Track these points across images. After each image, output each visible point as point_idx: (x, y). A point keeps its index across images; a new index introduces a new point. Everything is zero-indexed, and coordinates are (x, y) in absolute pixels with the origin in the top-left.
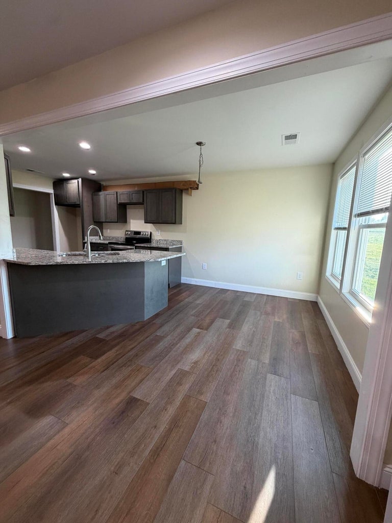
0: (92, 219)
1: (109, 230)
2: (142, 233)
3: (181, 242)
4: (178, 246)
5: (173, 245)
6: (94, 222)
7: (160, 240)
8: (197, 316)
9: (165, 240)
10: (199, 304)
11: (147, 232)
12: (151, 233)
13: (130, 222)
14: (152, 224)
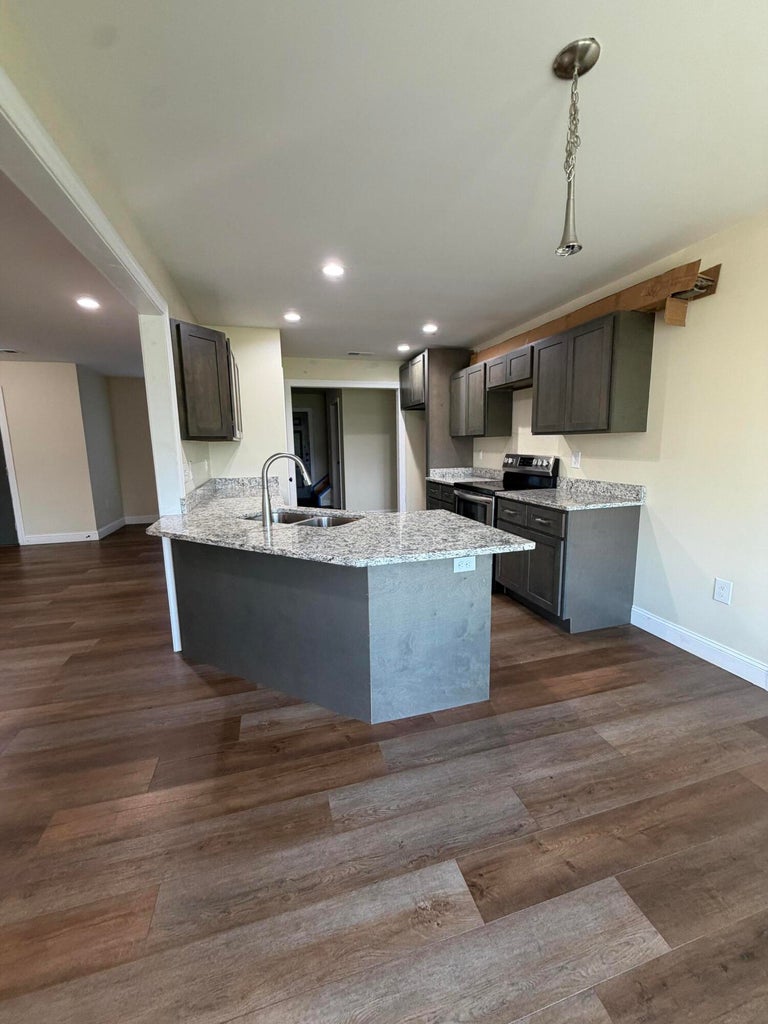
0: (447, 432)
1: (481, 454)
2: (534, 462)
3: (637, 492)
4: (629, 504)
5: (613, 498)
6: (453, 437)
7: (577, 481)
8: (528, 805)
9: (591, 483)
10: (603, 746)
11: (548, 458)
12: (557, 461)
13: (517, 434)
14: (561, 437)
